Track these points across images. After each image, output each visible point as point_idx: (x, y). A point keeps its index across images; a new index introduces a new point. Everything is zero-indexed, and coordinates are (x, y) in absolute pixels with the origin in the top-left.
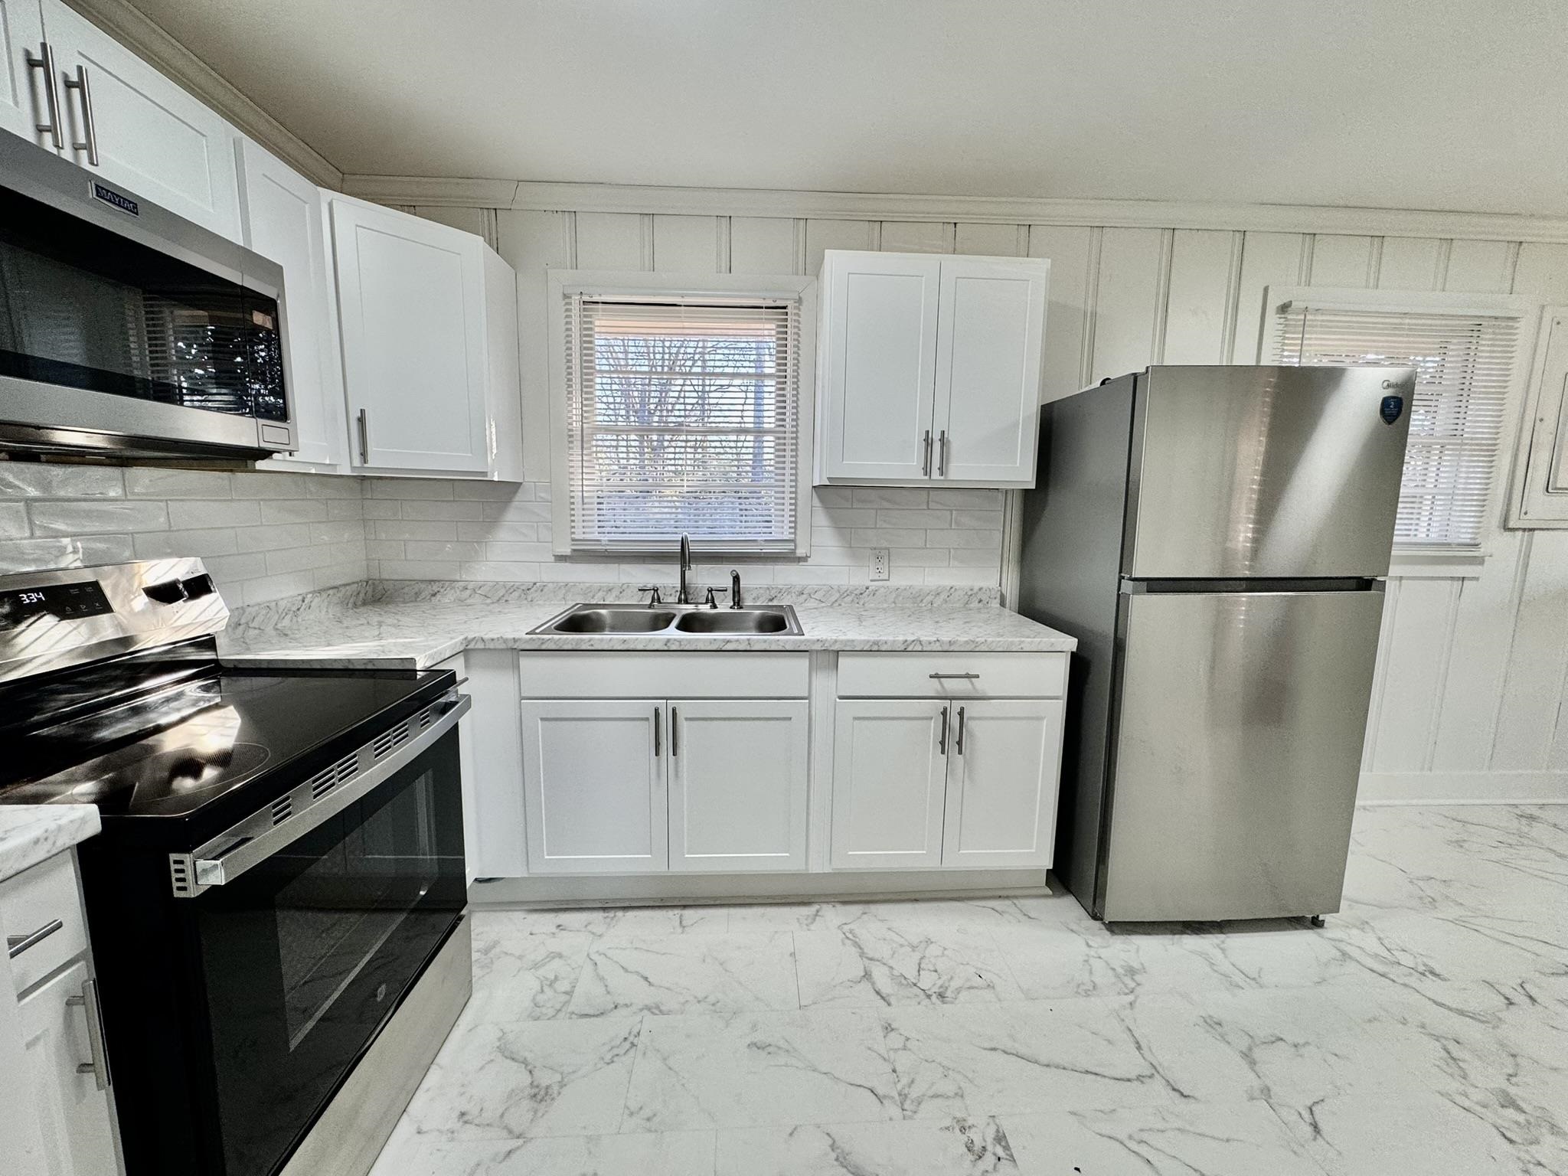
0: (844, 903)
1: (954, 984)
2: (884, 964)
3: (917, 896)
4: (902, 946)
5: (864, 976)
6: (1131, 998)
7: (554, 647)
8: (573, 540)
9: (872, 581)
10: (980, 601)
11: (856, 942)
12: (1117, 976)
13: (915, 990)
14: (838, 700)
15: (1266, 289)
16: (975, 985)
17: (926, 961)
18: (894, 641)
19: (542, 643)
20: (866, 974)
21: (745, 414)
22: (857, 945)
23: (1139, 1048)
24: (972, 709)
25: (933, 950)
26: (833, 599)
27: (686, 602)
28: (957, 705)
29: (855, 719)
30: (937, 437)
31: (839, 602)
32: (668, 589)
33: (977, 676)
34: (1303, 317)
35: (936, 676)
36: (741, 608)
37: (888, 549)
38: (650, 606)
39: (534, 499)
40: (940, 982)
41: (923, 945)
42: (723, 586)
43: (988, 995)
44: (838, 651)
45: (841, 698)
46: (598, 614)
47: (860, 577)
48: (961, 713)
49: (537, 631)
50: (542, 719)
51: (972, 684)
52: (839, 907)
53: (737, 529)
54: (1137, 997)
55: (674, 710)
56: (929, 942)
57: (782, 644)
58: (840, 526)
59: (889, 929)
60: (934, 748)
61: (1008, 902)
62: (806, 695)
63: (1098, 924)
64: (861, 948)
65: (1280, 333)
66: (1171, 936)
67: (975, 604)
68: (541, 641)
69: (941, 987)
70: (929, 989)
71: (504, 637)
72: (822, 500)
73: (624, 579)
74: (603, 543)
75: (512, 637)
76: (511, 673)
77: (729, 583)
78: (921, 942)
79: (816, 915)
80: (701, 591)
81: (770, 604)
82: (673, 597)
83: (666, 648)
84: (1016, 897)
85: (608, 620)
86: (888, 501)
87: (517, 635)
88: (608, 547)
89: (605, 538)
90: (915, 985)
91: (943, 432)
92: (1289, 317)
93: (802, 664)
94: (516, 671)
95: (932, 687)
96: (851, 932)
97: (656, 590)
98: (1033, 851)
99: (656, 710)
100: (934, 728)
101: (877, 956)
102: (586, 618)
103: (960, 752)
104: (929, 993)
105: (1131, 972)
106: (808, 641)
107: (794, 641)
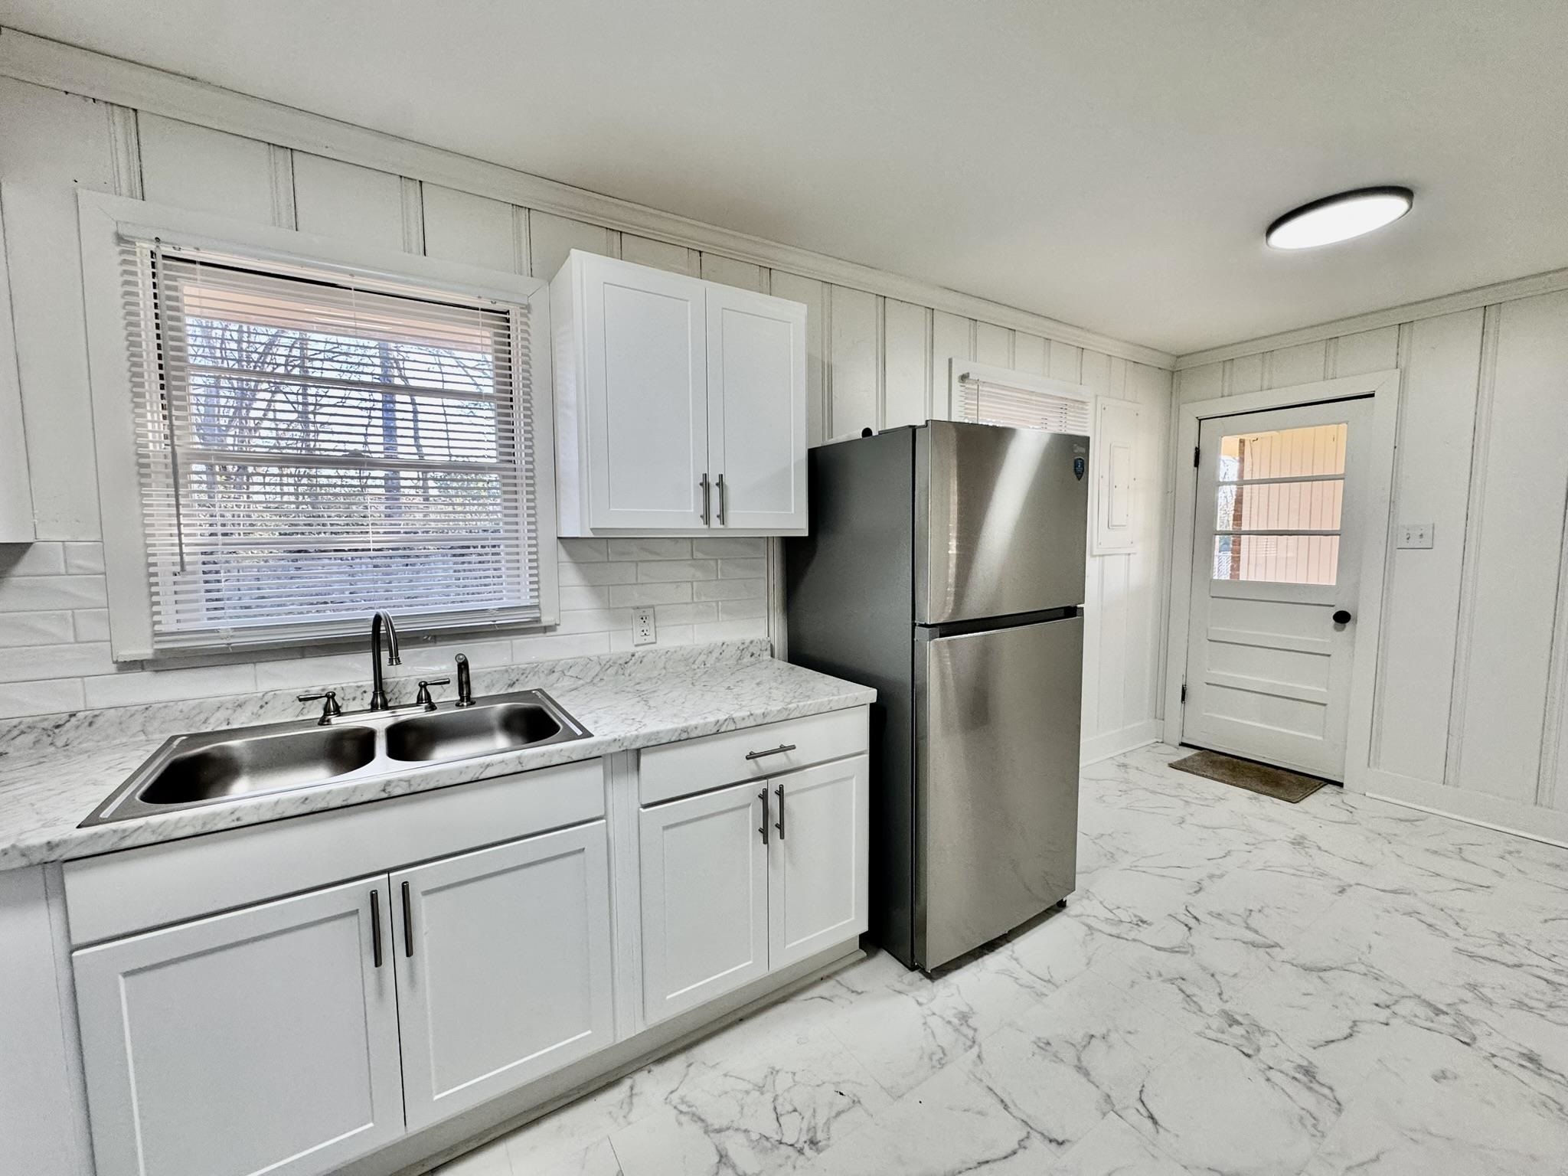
0: (661, 1060)
1: (821, 1121)
2: (737, 1130)
3: (740, 1014)
4: (747, 1092)
5: (720, 1161)
6: (975, 1050)
7: (153, 839)
8: (156, 634)
9: (636, 646)
10: (752, 655)
11: (694, 1115)
12: (957, 1030)
13: (785, 1150)
14: (641, 809)
15: (950, 361)
16: (840, 1107)
17: (780, 1100)
18: (706, 724)
19: (123, 838)
20: (721, 1156)
21: (370, 439)
22: (698, 1119)
23: (1006, 1107)
24: (789, 782)
25: (783, 1082)
26: (592, 673)
27: (385, 707)
28: (774, 784)
29: (666, 828)
30: (713, 480)
31: (601, 676)
32: (348, 691)
33: (793, 747)
34: (976, 387)
35: (751, 756)
36: (473, 703)
37: (653, 607)
38: (323, 721)
39: (63, 570)
40: (805, 1126)
41: (770, 1079)
42: (442, 676)
43: (857, 1113)
44: (638, 751)
45: (646, 806)
46: (222, 748)
47: (622, 643)
48: (780, 793)
49: (106, 814)
50: (126, 974)
51: (787, 757)
52: (658, 1070)
53: (452, 597)
54: (980, 1046)
55: (405, 888)
56: (774, 1072)
57: (567, 754)
58: (595, 586)
59: (725, 1075)
60: (754, 837)
61: (831, 983)
62: (602, 813)
63: (917, 975)
64: (702, 1121)
65: (963, 399)
66: (975, 963)
67: (747, 660)
68: (120, 835)
69: (809, 1130)
70: (798, 1141)
71: (22, 845)
72: (570, 554)
73: (265, 686)
74: (222, 634)
75: (45, 840)
76: (45, 907)
77: (450, 670)
78: (766, 1077)
79: (631, 1096)
80: (405, 685)
81: (511, 691)
82: (358, 701)
83: (385, 795)
84: (836, 973)
85: (246, 757)
86: (651, 552)
87: (53, 835)
88: (232, 641)
89: (225, 625)
90: (781, 1143)
91: (721, 476)
92: (967, 386)
93: (594, 774)
94: (56, 903)
95: (749, 769)
96: (683, 1101)
97: (331, 697)
98: (853, 918)
99: (374, 897)
100: (753, 816)
101: (725, 1123)
102: (202, 760)
103: (782, 836)
104: (799, 1146)
105: (964, 1017)
106: (602, 743)
107: (584, 747)
